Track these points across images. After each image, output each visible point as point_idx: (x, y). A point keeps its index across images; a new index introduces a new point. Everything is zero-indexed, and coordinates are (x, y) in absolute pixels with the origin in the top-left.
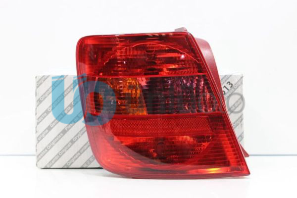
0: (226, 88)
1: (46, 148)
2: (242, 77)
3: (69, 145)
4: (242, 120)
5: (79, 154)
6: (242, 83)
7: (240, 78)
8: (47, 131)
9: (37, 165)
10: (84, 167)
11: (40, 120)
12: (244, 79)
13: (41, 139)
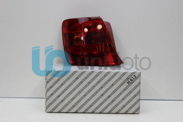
0: (133, 78)
1: (50, 103)
2: (140, 73)
3: (61, 102)
4: (140, 92)
5: (65, 106)
6: (140, 76)
7: (139, 73)
8: (51, 96)
9: (46, 111)
10: (68, 112)
11: (48, 91)
12: (141, 74)
13: (48, 99)
